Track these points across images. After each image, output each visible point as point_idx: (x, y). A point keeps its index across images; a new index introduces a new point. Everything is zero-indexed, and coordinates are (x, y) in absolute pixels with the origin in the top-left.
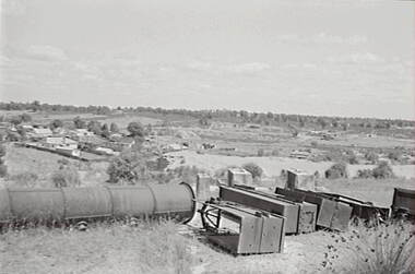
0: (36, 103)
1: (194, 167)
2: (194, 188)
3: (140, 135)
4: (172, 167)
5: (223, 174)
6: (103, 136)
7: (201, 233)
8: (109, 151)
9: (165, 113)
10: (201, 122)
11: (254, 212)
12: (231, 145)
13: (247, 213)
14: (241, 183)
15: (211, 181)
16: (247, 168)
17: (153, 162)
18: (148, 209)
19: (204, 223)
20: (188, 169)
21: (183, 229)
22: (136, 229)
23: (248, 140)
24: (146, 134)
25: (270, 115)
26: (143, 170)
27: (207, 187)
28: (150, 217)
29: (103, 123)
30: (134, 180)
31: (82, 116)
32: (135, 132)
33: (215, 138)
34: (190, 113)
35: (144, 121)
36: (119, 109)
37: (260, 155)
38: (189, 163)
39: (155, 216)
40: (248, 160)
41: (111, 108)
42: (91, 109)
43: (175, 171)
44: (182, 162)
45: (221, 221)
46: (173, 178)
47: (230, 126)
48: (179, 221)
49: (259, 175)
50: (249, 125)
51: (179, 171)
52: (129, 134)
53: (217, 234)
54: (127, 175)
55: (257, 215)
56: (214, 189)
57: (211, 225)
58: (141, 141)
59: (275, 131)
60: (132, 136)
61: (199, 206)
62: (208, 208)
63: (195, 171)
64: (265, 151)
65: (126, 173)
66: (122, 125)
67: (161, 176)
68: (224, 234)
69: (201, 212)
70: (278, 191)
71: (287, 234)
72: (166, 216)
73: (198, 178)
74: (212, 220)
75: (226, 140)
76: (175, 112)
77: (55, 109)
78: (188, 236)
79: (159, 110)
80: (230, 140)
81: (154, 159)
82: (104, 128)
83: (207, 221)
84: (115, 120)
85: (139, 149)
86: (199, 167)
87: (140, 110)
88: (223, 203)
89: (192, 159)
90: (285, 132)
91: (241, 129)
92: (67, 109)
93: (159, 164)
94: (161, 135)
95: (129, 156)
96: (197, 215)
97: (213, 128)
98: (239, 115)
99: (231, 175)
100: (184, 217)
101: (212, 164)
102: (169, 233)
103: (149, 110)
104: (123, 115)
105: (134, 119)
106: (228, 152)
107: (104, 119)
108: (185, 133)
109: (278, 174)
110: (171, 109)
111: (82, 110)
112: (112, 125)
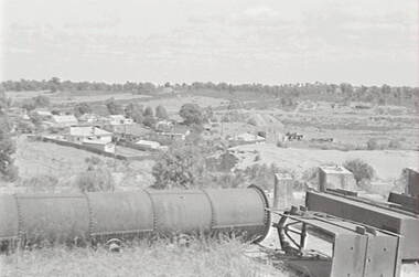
0: (55, 80)
1: (273, 166)
2: (270, 196)
3: (197, 121)
4: (242, 166)
5: (314, 176)
6: (146, 124)
7: (278, 256)
8: (155, 145)
9: (231, 89)
10: (283, 102)
11: (353, 227)
12: (328, 134)
13: (343, 229)
14: (337, 186)
15: (297, 186)
16: (351, 166)
17: (216, 160)
18: (204, 223)
19: (282, 243)
20: (264, 168)
21: (253, 251)
22: (186, 250)
23: (352, 126)
24: (206, 121)
25: (386, 89)
26: (201, 171)
27: (289, 192)
28: (206, 233)
29: (145, 106)
30: (188, 185)
31: (118, 97)
32: (191, 118)
33: (304, 124)
34: (267, 90)
35: (203, 102)
36: (167, 85)
37: (371, 147)
38: (266, 161)
39: (212, 233)
40: (353, 155)
41: (156, 85)
42: (129, 87)
43: (246, 172)
44: (257, 159)
45: (306, 238)
46: (242, 181)
47: (325, 106)
48: (246, 239)
49: (368, 177)
50: (353, 104)
51: (252, 171)
52: (181, 120)
53: (300, 258)
54: (181, 180)
55: (359, 231)
56: (299, 197)
57: (295, 246)
58: (199, 131)
59: (395, 112)
60: (186, 123)
61: (275, 219)
62: (288, 221)
63: (274, 170)
64: (379, 143)
65: (177, 174)
66: (173, 107)
67: (225, 179)
68: (312, 259)
69: (279, 227)
70: (392, 197)
71: (404, 261)
72: (229, 233)
73: (276, 181)
74: (293, 238)
75: (320, 127)
76: (246, 88)
77: (81, 87)
78: (259, 259)
79: (223, 87)
80: (326, 127)
81: (217, 155)
82: (148, 112)
83: (286, 239)
84: (164, 102)
85: (195, 143)
86: (280, 165)
87: (197, 86)
88: (310, 214)
89: (270, 155)
90: (409, 113)
91: (343, 110)
92: (97, 87)
93: (223, 162)
94: (225, 120)
95: (182, 150)
96: (272, 232)
97: (301, 110)
98: (338, 90)
99: (322, 175)
100: (254, 234)
101: (298, 162)
102: (233, 255)
103: (209, 86)
104: (173, 95)
105: (188, 100)
106: (323, 144)
107: (147, 100)
108: (261, 118)
109: (398, 175)
110: (240, 84)
111: (117, 89)
112: (158, 109)
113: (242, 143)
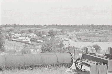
0: (15, 24)
1: (74, 47)
2: (73, 55)
3: (53, 35)
5: (85, 49)
6: (40, 36)
7: (75, 71)
8: (42, 41)
9: (62, 26)
10: (76, 30)
11: (95, 63)
12: (88, 38)
13: (93, 63)
14: (91, 52)
15: (80, 52)
16: (94, 46)
17: (58, 45)
18: (55, 62)
19: (76, 67)
20: (71, 47)
21: (68, 70)
22: (51, 69)
23: (95, 36)
24: (56, 35)
25: (103, 26)
26: (54, 48)
27: (78, 54)
28: (56, 65)
29: (39, 31)
30: (51, 52)
31: (32, 29)
32: (51, 34)
33: (81, 35)
34: (72, 26)
35: (55, 30)
36: (45, 25)
37: (100, 41)
38: (72, 45)
39: (58, 65)
40: (95, 44)
41: (42, 25)
42: (35, 26)
43: (66, 48)
44: (69, 45)
45: (83, 66)
46: (65, 51)
47: (87, 31)
48: (67, 66)
49: (99, 49)
50: (95, 30)
51: (68, 48)
52: (49, 35)
53: (81, 71)
54: (49, 50)
55: (97, 64)
56: (81, 55)
57: (80, 68)
58: (54, 37)
59: (106, 32)
60: (50, 35)
61: (74, 61)
62: (78, 61)
63: (74, 48)
64: (102, 40)
65: (48, 49)
66: (47, 31)
67: (61, 50)
68: (84, 72)
69: (75, 63)
70: (106, 55)
71: (109, 72)
72: (62, 65)
73: (74, 50)
74: (79, 66)
75: (86, 36)
76: (66, 26)
77: (22, 26)
78: (70, 72)
79: (60, 26)
80: (88, 36)
81: (59, 44)
82: (40, 33)
83: (77, 66)
84: (44, 30)
85: (53, 41)
86: (75, 46)
87: (53, 25)
88: (84, 59)
89: (73, 44)
90: (110, 32)
91: (92, 31)
92: (26, 26)
93: (60, 46)
94: (61, 34)
95: (49, 43)
96: (74, 64)
97: (81, 32)
98: (91, 26)
99: (87, 49)
100: (69, 65)
101: (80, 45)
102: (63, 71)
103: (56, 25)
104: (47, 28)
105: (51, 29)
106: (87, 41)
107: (39, 29)
108: (70, 34)
109: (107, 49)
110: (64, 25)
111: (32, 26)
112: (43, 32)
113: (65, 40)
